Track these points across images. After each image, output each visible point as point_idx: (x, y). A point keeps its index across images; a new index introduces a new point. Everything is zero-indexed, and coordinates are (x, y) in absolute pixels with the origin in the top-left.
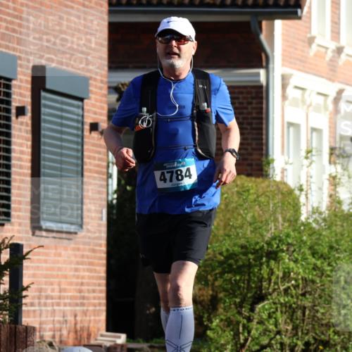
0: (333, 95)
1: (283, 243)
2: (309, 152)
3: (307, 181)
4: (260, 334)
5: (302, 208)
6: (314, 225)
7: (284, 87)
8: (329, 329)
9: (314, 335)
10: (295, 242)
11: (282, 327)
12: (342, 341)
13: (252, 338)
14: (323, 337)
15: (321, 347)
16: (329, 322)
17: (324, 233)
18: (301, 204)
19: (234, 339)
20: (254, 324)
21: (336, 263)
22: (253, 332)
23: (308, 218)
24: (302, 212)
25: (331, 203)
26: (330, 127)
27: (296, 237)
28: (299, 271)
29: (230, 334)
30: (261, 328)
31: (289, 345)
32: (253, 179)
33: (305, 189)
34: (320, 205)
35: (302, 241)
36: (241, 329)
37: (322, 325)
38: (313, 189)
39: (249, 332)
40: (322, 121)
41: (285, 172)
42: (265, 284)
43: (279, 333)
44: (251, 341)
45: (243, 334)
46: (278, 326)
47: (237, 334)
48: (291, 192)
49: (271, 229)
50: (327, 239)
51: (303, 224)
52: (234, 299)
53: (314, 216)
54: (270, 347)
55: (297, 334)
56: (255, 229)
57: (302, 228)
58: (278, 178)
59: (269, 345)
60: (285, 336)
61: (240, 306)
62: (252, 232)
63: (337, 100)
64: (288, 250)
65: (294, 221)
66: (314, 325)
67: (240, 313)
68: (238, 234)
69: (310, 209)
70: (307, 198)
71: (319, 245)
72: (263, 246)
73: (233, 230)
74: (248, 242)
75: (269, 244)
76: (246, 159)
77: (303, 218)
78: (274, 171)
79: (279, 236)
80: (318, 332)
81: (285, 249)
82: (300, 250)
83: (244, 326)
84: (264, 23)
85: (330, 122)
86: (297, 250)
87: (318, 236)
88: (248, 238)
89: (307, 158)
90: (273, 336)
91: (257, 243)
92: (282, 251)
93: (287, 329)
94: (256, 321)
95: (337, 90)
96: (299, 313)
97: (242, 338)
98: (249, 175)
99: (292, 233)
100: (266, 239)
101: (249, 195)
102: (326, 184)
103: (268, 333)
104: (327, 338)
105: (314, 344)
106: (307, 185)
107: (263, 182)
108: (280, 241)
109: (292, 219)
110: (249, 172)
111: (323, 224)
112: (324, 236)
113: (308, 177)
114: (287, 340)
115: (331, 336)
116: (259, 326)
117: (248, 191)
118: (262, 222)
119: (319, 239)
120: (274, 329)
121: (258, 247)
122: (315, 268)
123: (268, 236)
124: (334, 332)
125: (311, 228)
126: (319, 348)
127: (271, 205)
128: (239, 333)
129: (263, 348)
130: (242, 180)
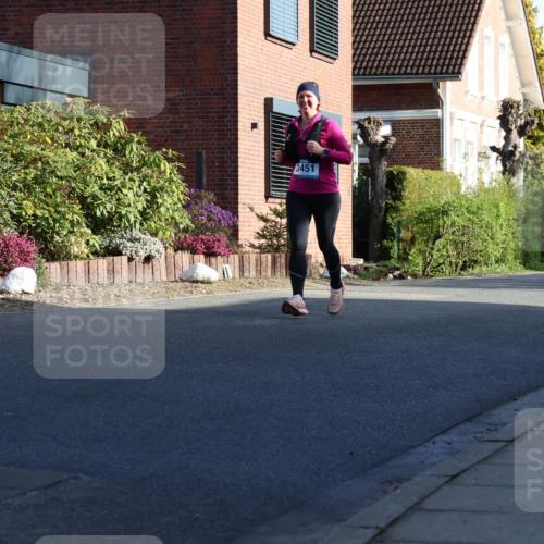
0: (479, 123)
1: (451, 206)
2: (466, 154)
3: (465, 171)
4: (438, 257)
5: (462, 186)
6: (469, 196)
7: (452, 119)
8: (477, 254)
9: (469, 257)
10: (458, 206)
11: (451, 253)
13: (434, 259)
14: (474, 258)
15: (473, 264)
16: (477, 250)
18: (462, 184)
20: (435, 252)
22: (435, 256)
23: (465, 192)
24: (462, 188)
25: (479, 183)
26: (478, 141)
27: (458, 202)
28: (460, 221)
29: (421, 258)
30: (439, 254)
31: (455, 263)
32: (434, 171)
33: (464, 176)
34: (472, 184)
35: (462, 204)
36: (427, 254)
37: (473, 251)
38: (468, 176)
39: (432, 256)
40: (473, 137)
41: (453, 167)
42: (441, 229)
43: (449, 256)
44: (433, 261)
45: (429, 257)
46: (449, 253)
47: (425, 259)
48: (455, 177)
49: (444, 198)
50: (476, 203)
51: (462, 195)
52: (424, 238)
53: (469, 191)
55: (459, 257)
56: (435, 198)
57: (462, 197)
58: (448, 170)
59: (444, 263)
60: (452, 258)
61: (427, 241)
62: (433, 200)
63: (482, 126)
64: (453, 210)
65: (457, 194)
66: (469, 251)
67: (427, 246)
68: (425, 201)
69: (466, 186)
70: (465, 180)
71: (471, 206)
72: (440, 208)
73: (423, 199)
74: (431, 206)
75: (443, 206)
77: (463, 191)
78: (446, 165)
79: (449, 202)
80: (471, 255)
82: (461, 210)
83: (429, 253)
84: (440, 83)
85: (478, 138)
86: (459, 210)
88: (431, 204)
89: (465, 158)
90: (445, 258)
91: (436, 206)
92: (451, 210)
93: (453, 254)
94: (436, 250)
95: (482, 120)
96: (460, 245)
97: (428, 259)
98: (432, 169)
99: (456, 200)
100: (441, 204)
101: (432, 179)
102: (476, 172)
103: (442, 256)
104: (476, 259)
105: (469, 262)
106: (465, 174)
107: (440, 173)
108: (449, 205)
109: (456, 192)
110: (433, 167)
111: (474, 195)
112: (474, 201)
113: (465, 169)
114: (453, 261)
115: (478, 258)
116: (437, 253)
117: (431, 177)
118: (439, 194)
119: (471, 203)
120: (446, 254)
121: (437, 208)
122: (469, 219)
123: (442, 202)
124: (480, 255)
126: (471, 264)
127: (444, 185)
128: (427, 257)
129: (440, 264)
130: (428, 172)
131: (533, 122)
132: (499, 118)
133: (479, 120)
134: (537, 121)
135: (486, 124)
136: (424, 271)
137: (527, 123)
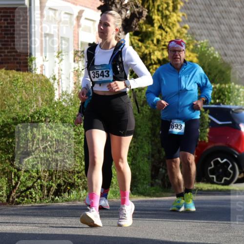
0: (76, 14)
1: (42, 116)
2: (60, 53)
3: (59, 73)
4: (26, 179)
5: (55, 92)
6: (63, 103)
7: (42, 8)
8: (74, 175)
9: (64, 179)
10: (50, 116)
11: (42, 174)
12: (84, 183)
13: (21, 182)
14: (70, 180)
15: (69, 188)
16: (74, 170)
17: (70, 109)
18: (55, 89)
19: (8, 183)
20: (22, 173)
21: (79, 130)
22: (22, 177)
23: (60, 99)
24: (55, 94)
25: (76, 88)
26: (74, 37)
27: (51, 112)
29: (6, 180)
30: (27, 175)
31: (47, 187)
32: (21, 73)
33: (57, 79)
34: (68, 89)
35: (55, 114)
36: (13, 176)
37: (69, 172)
38: (62, 79)
39: (19, 178)
41: (44, 67)
43: (39, 178)
44: (20, 184)
45: (14, 179)
46: (39, 174)
47: (10, 180)
48: (47, 81)
49: (34, 106)
50: (72, 113)
51: (56, 103)
52: (8, 155)
53: (64, 97)
54: (33, 188)
55: (52, 179)
56: (23, 106)
57: (55, 105)
58: (38, 72)
59: (33, 187)
60: (44, 180)
61: (12, 160)
62: (20, 108)
63: (79, 18)
64: (45, 121)
65: (50, 101)
66: (64, 172)
67: (12, 165)
68: (10, 110)
69: (61, 92)
70: (59, 85)
71: (67, 117)
72: (28, 118)
73: (7, 107)
74: (17, 115)
75: (32, 117)
76: (16, 59)
77: (56, 98)
78: (36, 66)
79: (39, 111)
80: (66, 177)
81: (43, 120)
82: (54, 121)
83: (15, 174)
85: (74, 33)
86: (52, 120)
87: (66, 111)
88: (17, 113)
89: (58, 57)
90: (35, 180)
91: (24, 116)
92: (42, 121)
93: (45, 176)
94: (23, 170)
95: (78, 11)
97: (14, 182)
98: (18, 70)
99: (48, 109)
100: (30, 113)
101: (18, 82)
102: (72, 75)
103: (32, 178)
104: (73, 181)
105: (64, 186)
106: (59, 76)
107: (28, 75)
108: (40, 114)
109: (48, 99)
110: (19, 68)
111: (70, 103)
112: (71, 111)
113: (59, 70)
114: (45, 183)
115: (76, 180)
116: (25, 174)
117: (17, 80)
118: (27, 101)
119: (67, 113)
120: (36, 175)
121: (24, 119)
123: (31, 111)
124: (77, 177)
125: (61, 106)
126: (67, 188)
127: (34, 90)
128: (12, 179)
129: (28, 188)
130: (13, 73)
131: (141, 14)
132: (99, 8)
133: (76, 10)
134: (145, 13)
135: (84, 15)
136: (8, 196)
137: (133, 15)
